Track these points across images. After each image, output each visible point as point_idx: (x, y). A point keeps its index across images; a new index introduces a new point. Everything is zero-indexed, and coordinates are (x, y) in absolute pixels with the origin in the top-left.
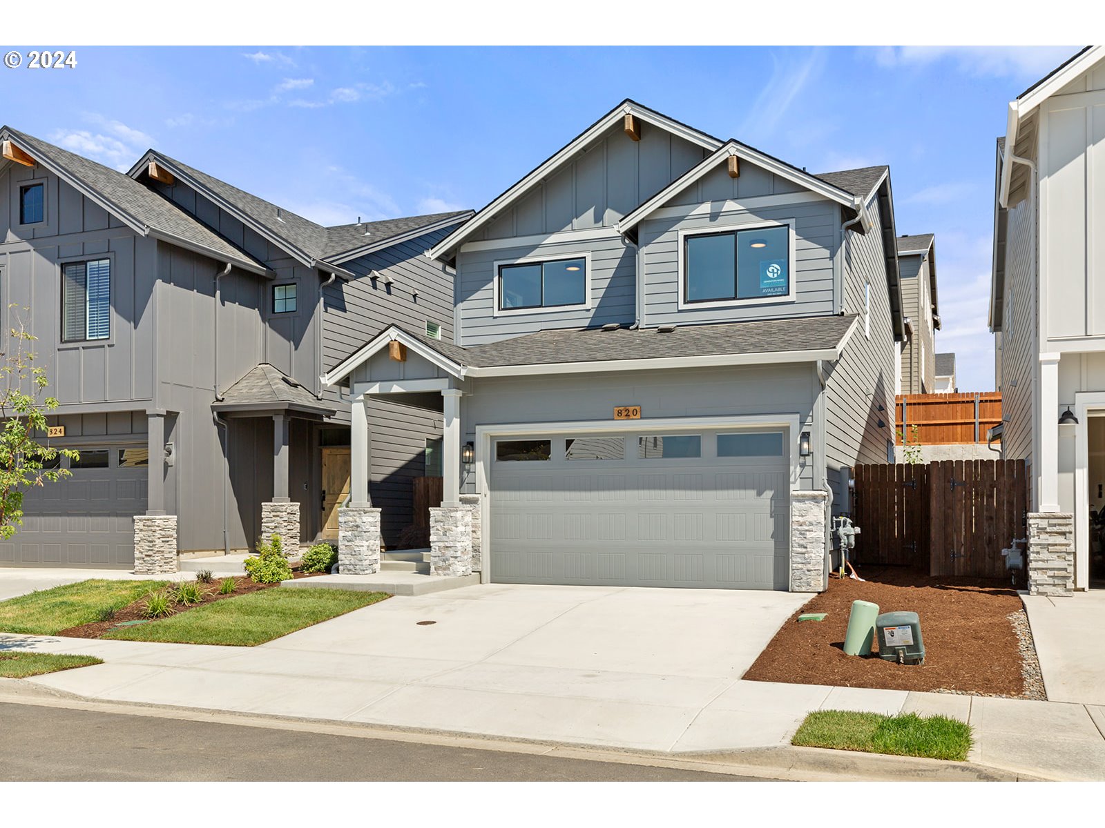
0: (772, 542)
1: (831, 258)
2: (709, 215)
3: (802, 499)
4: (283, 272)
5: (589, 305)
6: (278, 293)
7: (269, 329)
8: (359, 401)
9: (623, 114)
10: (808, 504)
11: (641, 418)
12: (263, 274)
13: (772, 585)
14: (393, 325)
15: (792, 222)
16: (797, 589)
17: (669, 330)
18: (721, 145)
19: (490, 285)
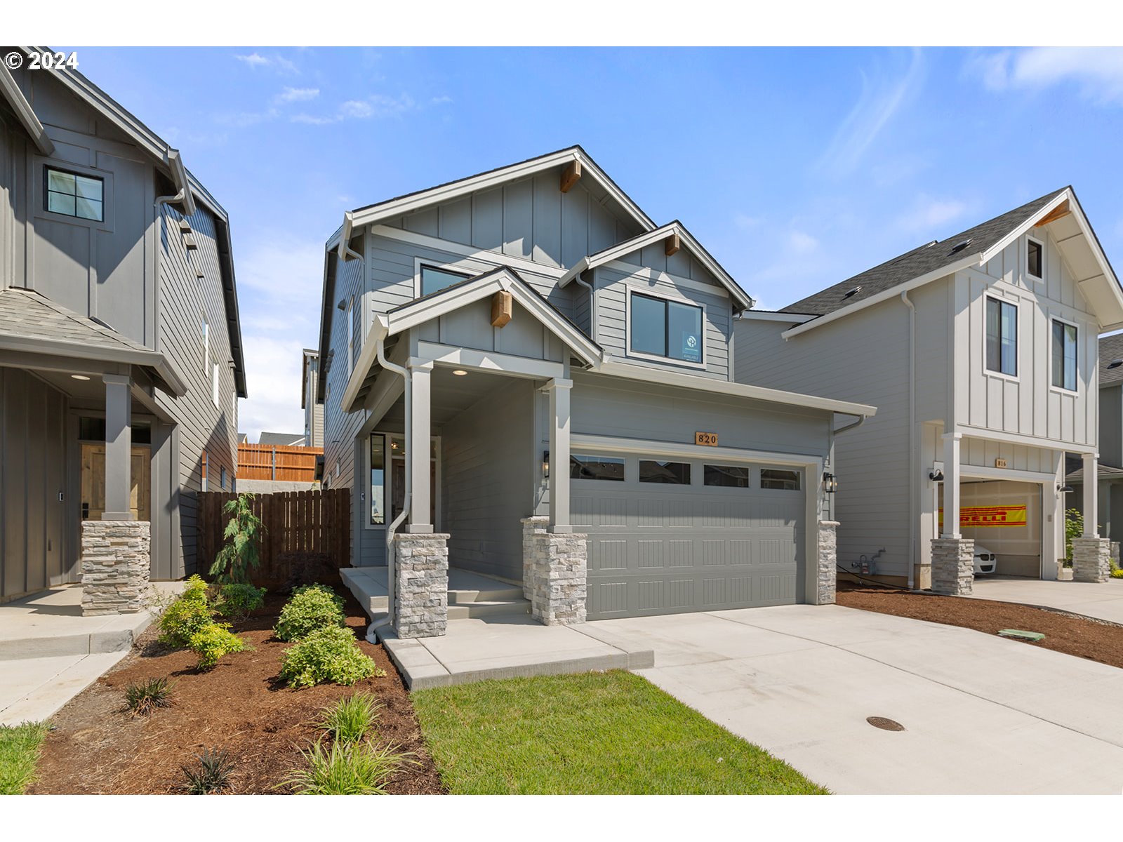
2: (648, 280)
3: (824, 528)
8: (424, 370)
10: (828, 531)
11: (718, 446)
13: (794, 599)
15: (704, 306)
16: (823, 602)
18: (654, 228)
19: (409, 282)
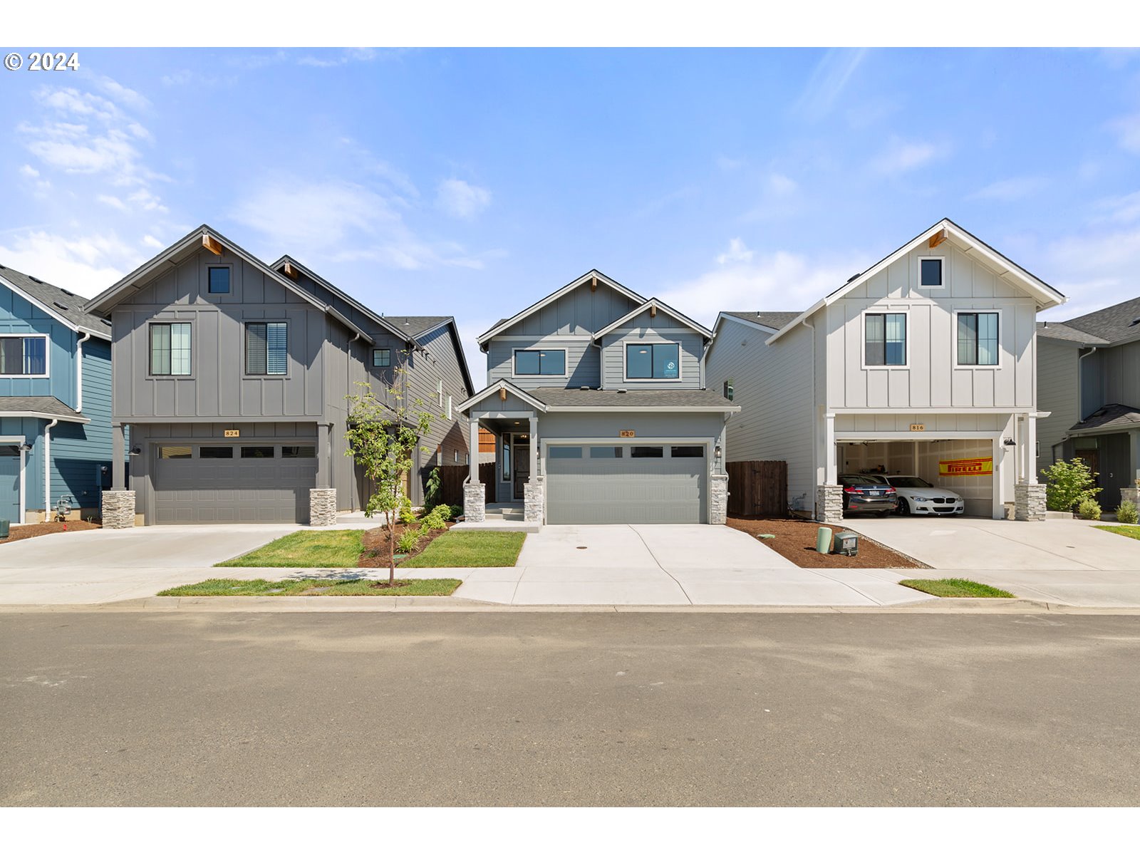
0: (699, 500)
1: (699, 362)
2: (639, 335)
3: (716, 479)
4: (381, 342)
5: (567, 376)
6: (377, 354)
7: (370, 376)
8: (476, 422)
9: (591, 277)
10: (719, 481)
11: (635, 437)
12: (370, 342)
13: (698, 521)
14: (502, 379)
15: (680, 342)
16: (714, 523)
17: (624, 392)
18: (646, 301)
19: (509, 361)
